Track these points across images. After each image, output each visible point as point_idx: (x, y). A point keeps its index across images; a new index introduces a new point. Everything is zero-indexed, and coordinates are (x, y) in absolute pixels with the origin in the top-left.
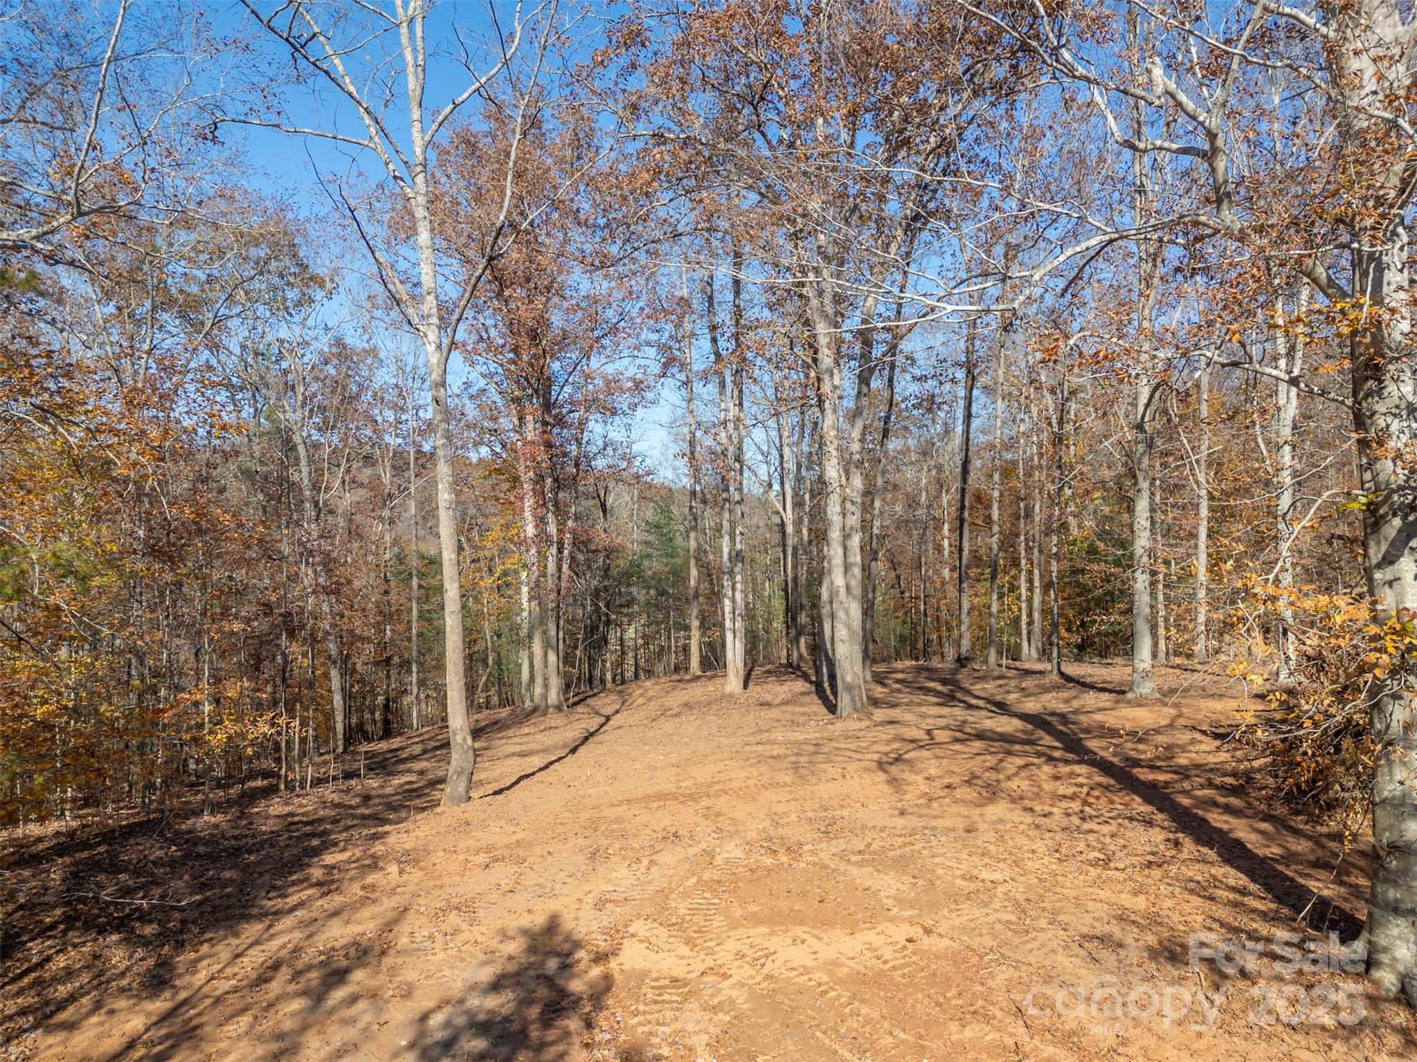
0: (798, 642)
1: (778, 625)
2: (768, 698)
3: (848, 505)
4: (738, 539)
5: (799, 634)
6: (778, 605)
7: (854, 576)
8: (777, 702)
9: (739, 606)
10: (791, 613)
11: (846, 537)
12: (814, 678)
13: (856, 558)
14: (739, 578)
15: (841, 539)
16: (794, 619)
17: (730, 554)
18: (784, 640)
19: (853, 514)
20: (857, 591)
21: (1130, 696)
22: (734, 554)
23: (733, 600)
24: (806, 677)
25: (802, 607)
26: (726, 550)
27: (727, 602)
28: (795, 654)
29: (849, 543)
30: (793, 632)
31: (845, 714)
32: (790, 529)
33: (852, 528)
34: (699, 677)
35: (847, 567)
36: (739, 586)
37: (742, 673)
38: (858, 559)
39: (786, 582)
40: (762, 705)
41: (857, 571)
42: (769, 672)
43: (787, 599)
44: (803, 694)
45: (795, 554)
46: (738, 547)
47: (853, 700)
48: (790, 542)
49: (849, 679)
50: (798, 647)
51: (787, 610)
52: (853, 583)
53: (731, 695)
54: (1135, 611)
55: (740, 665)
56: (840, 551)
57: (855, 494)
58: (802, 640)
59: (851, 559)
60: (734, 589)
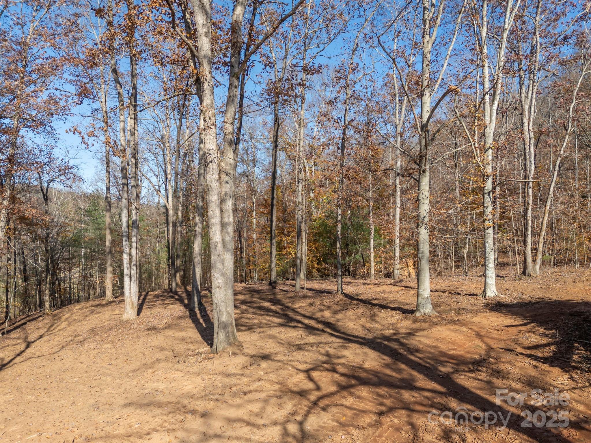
0: (175, 277)
1: (164, 266)
2: (154, 322)
3: (223, 176)
4: (134, 212)
5: (176, 272)
6: (164, 255)
7: (228, 233)
8: (161, 326)
9: (134, 258)
10: (171, 258)
11: (222, 201)
12: (186, 302)
13: (230, 219)
14: (134, 239)
15: (218, 202)
16: (173, 263)
17: (128, 222)
18: (167, 275)
19: (227, 182)
20: (231, 246)
21: (418, 314)
22: (131, 222)
23: (130, 254)
24: (181, 300)
25: (178, 256)
26: (124, 219)
27: (125, 257)
28: (174, 285)
29: (224, 207)
30: (173, 272)
31: (220, 349)
32: (171, 212)
33: (226, 194)
34: (112, 302)
35: (223, 225)
36: (134, 244)
37: (136, 304)
38: (231, 219)
39: (168, 242)
40: (149, 329)
41: (230, 229)
42: (157, 296)
43: (169, 252)
44: (180, 318)
45: (174, 226)
46: (134, 217)
47: (228, 337)
48: (171, 219)
49: (224, 319)
50: (176, 280)
51: (169, 258)
52: (228, 239)
53: (127, 322)
54: (420, 255)
55: (135, 299)
56: (218, 212)
57: (228, 167)
58: (178, 275)
59: (226, 220)
60: (130, 247)
